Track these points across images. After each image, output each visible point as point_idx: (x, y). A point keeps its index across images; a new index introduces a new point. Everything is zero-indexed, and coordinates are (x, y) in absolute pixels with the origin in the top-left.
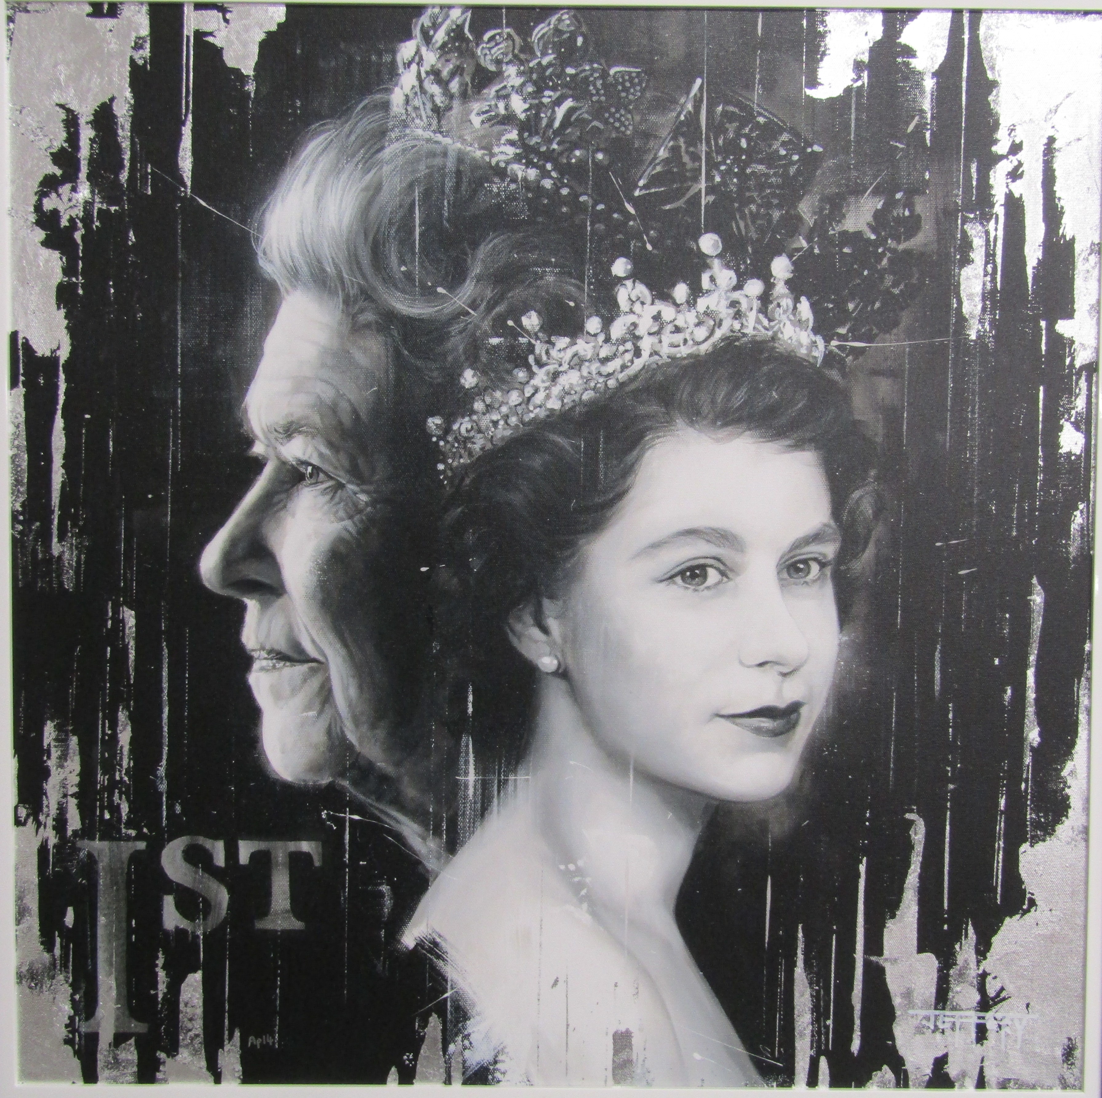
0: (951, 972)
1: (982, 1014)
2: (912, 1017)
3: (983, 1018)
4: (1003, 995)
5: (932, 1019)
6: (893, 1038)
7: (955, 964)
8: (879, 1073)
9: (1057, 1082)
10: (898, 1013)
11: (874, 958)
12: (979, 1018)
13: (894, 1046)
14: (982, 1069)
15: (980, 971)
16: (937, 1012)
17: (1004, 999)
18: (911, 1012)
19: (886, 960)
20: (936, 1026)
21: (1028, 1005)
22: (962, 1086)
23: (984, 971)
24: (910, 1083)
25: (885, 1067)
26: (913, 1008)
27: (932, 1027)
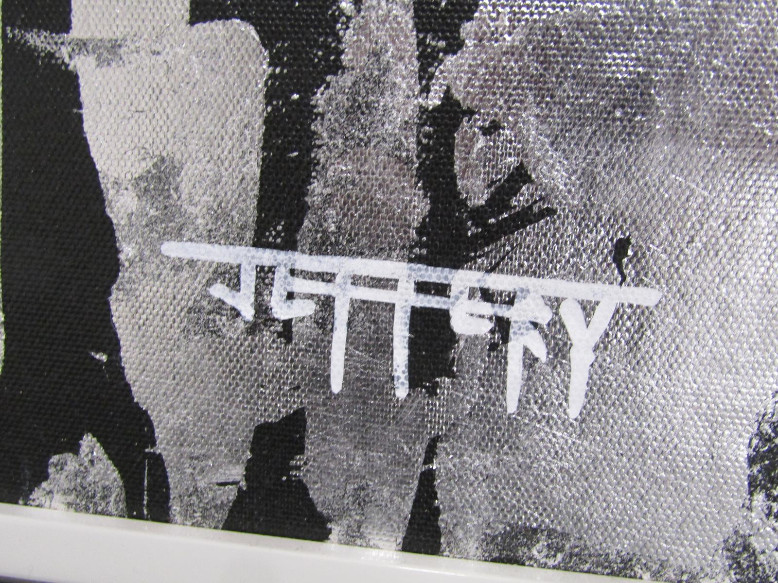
0: (320, 98)
1: (434, 275)
2: (177, 268)
3: (442, 290)
4: (519, 201)
5: (248, 280)
6: (113, 345)
7: (337, 67)
8: (71, 463)
9: (722, 561)
10: (127, 251)
11: (38, 40)
12: (422, 288)
13: (116, 367)
14: (427, 479)
15: (434, 101)
16: (267, 257)
17: (526, 217)
18: (172, 249)
19: (82, 45)
20: (262, 309)
21: (621, 248)
22: (354, 536)
23: (448, 96)
24: (176, 508)
25: (88, 442)
26: (178, 234)
27: (248, 313)
